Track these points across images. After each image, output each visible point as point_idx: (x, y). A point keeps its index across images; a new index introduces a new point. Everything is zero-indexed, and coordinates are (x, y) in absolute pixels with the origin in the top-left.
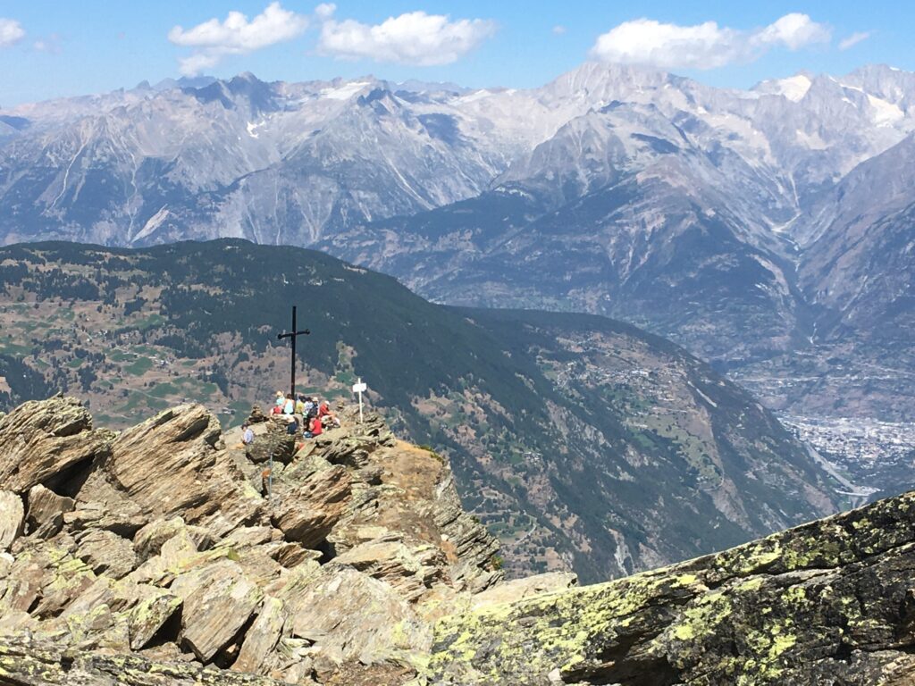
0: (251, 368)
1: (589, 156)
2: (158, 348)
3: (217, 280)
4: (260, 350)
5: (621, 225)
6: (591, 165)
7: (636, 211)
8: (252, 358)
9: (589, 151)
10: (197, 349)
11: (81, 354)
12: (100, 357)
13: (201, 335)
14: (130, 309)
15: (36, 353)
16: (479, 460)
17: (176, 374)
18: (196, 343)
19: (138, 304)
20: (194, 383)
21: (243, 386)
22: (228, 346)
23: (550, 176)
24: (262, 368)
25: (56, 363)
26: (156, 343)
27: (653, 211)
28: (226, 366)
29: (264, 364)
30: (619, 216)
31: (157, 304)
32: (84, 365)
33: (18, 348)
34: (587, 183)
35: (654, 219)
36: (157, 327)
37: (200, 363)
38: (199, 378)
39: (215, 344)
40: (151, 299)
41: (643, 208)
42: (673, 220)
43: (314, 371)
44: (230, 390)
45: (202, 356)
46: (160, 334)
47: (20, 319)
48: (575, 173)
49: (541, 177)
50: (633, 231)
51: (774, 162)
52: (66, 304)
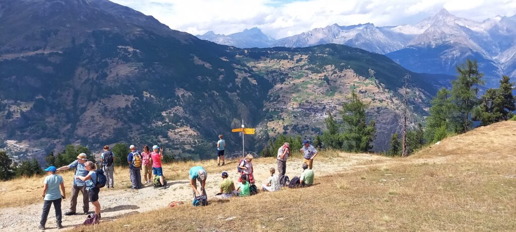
0: (338, 76)
1: (434, 37)
2: (306, 71)
3: (326, 53)
4: (341, 71)
5: (446, 55)
6: (435, 40)
7: (451, 51)
8: (338, 73)
9: (435, 36)
10: (319, 71)
11: (281, 74)
12: (287, 74)
13: (321, 66)
14: (298, 61)
15: (267, 75)
16: (424, 109)
17: (312, 78)
18: (319, 69)
19: (300, 60)
20: (318, 81)
21: (335, 81)
22: (330, 69)
23: (423, 43)
24: (342, 76)
25: (273, 77)
26: (305, 69)
27: (457, 51)
28: (329, 75)
29: (342, 75)
30: (445, 53)
31: (307, 60)
32: (281, 77)
33: (262, 73)
34: (434, 45)
35: (456, 53)
36: (306, 65)
37: (320, 75)
38: (319, 79)
39: (325, 69)
40: (304, 58)
41: (453, 50)
42: (463, 53)
43: (361, 77)
44: (330, 83)
45: (321, 73)
46: (307, 67)
47: (264, 65)
48: (430, 42)
49: (420, 44)
50: (450, 57)
51: (491, 40)
52: (278, 61)
